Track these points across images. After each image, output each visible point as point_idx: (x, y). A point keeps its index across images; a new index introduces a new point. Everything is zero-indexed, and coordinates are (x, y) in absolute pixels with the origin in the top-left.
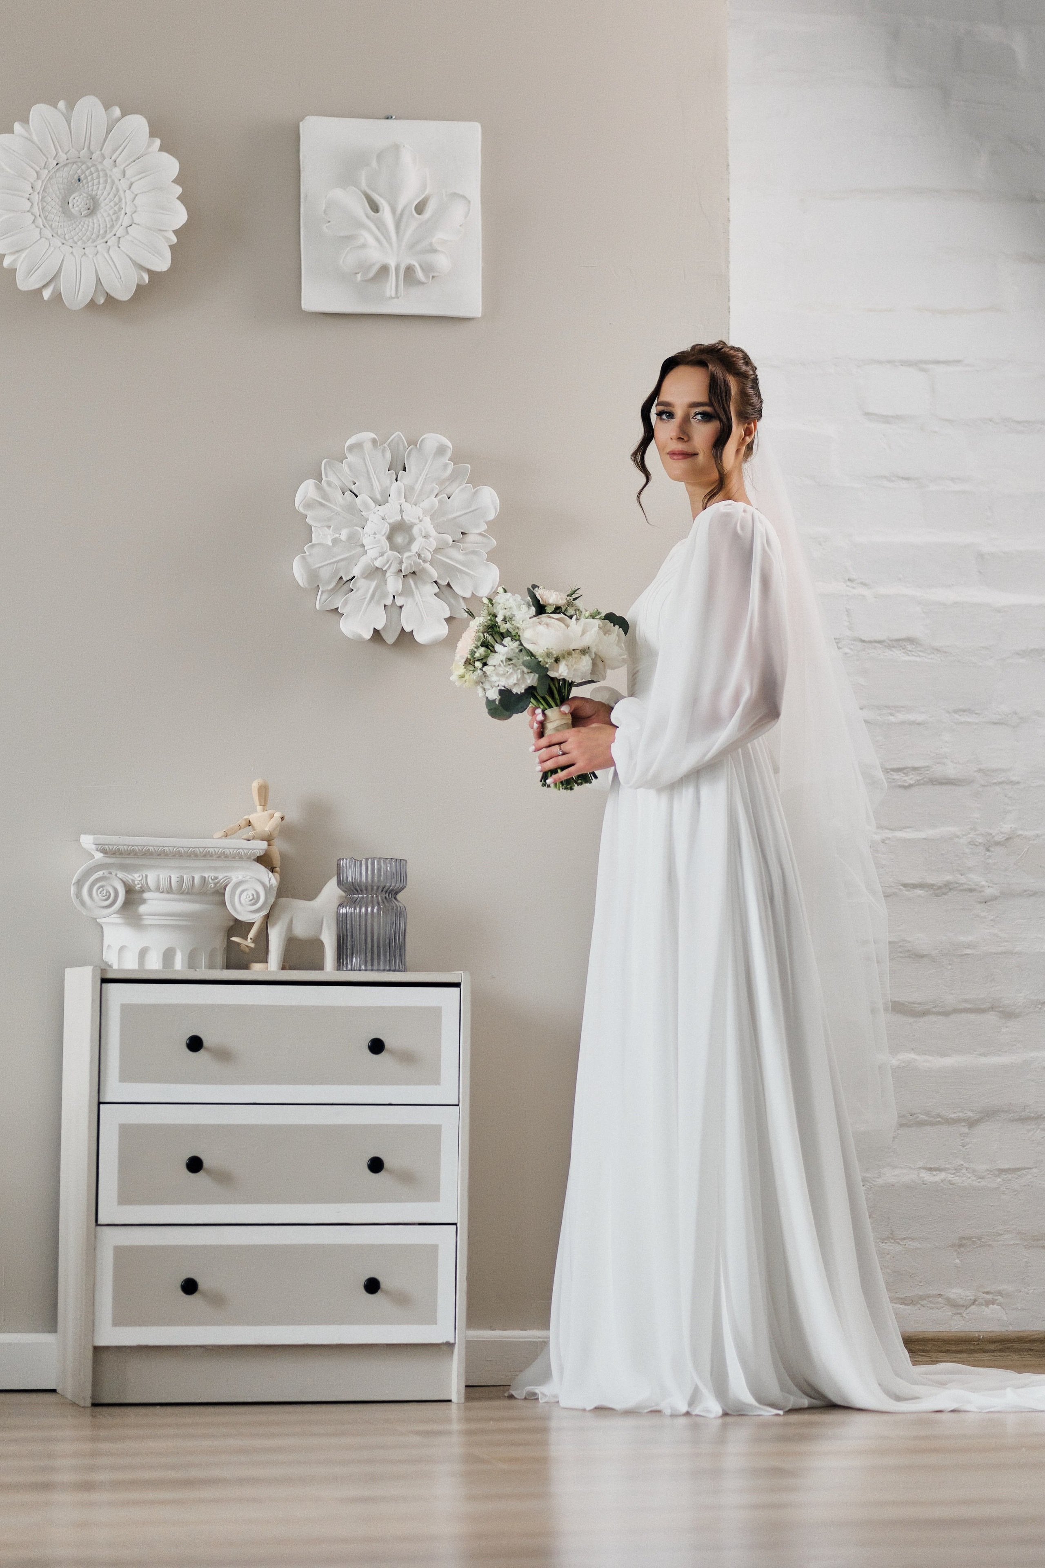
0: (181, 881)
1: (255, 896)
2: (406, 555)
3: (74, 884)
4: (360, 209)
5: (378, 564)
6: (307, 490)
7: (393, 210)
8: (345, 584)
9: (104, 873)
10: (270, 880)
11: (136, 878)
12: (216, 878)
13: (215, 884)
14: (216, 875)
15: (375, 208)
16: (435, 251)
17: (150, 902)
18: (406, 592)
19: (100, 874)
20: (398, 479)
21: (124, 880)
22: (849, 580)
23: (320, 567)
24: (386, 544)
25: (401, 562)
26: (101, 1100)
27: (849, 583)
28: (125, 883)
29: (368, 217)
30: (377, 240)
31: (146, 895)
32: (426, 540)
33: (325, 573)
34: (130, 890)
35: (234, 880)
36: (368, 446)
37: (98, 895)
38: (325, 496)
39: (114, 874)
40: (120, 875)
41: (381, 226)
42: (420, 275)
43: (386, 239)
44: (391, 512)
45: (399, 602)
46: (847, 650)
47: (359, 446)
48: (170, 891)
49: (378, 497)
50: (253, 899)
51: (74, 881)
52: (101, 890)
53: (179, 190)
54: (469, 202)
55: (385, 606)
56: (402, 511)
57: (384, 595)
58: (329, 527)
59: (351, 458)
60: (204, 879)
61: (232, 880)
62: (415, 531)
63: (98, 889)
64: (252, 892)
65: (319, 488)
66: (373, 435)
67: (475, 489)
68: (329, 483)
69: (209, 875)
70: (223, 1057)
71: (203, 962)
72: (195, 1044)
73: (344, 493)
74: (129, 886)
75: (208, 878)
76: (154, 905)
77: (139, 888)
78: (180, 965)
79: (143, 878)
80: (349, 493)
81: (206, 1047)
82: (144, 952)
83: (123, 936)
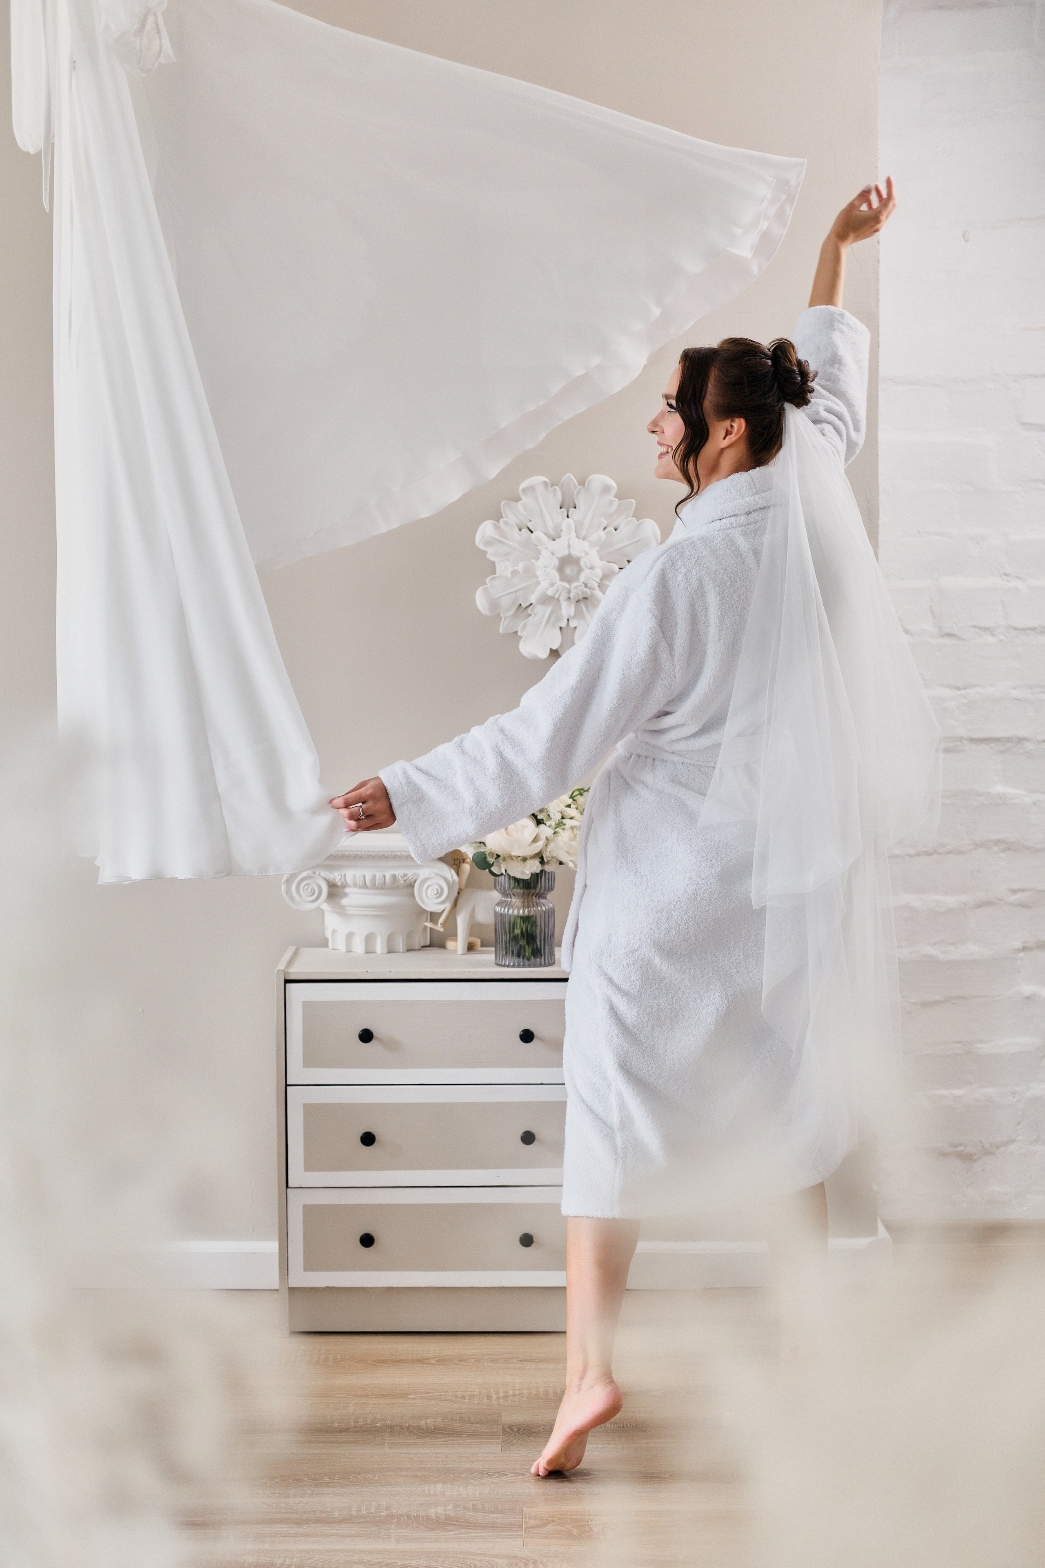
0: (374, 878)
1: (439, 891)
2: (575, 584)
3: (284, 883)
5: (550, 593)
6: (486, 530)
8: (523, 610)
9: (308, 874)
10: (452, 876)
11: (336, 876)
12: (405, 875)
13: (405, 881)
14: (405, 872)
17: (351, 895)
18: (579, 614)
19: (305, 874)
20: (570, 516)
21: (327, 878)
22: (1005, 574)
23: (500, 597)
24: (557, 576)
25: (569, 592)
26: (288, 1083)
27: (1004, 577)
28: (328, 881)
31: (347, 890)
32: (592, 571)
33: (505, 602)
34: (332, 885)
35: (422, 877)
36: (540, 488)
37: (304, 892)
38: (503, 534)
39: (317, 873)
40: (324, 874)
44: (560, 548)
45: (573, 624)
46: (1002, 637)
47: (531, 489)
48: (365, 886)
49: (552, 532)
50: (438, 893)
51: (284, 880)
52: (306, 887)
55: (561, 628)
56: (569, 546)
57: (559, 618)
58: (509, 561)
59: (525, 499)
60: (394, 877)
61: (420, 877)
62: (582, 563)
63: (305, 886)
64: (436, 887)
65: (497, 527)
66: (544, 479)
67: (640, 521)
68: (506, 523)
69: (399, 873)
70: (393, 1046)
71: (400, 944)
72: (366, 1036)
73: (520, 530)
74: (332, 882)
75: (398, 875)
76: (353, 898)
77: (339, 884)
78: (380, 946)
79: (342, 876)
80: (525, 530)
81: (376, 1038)
82: (350, 936)
83: (332, 922)
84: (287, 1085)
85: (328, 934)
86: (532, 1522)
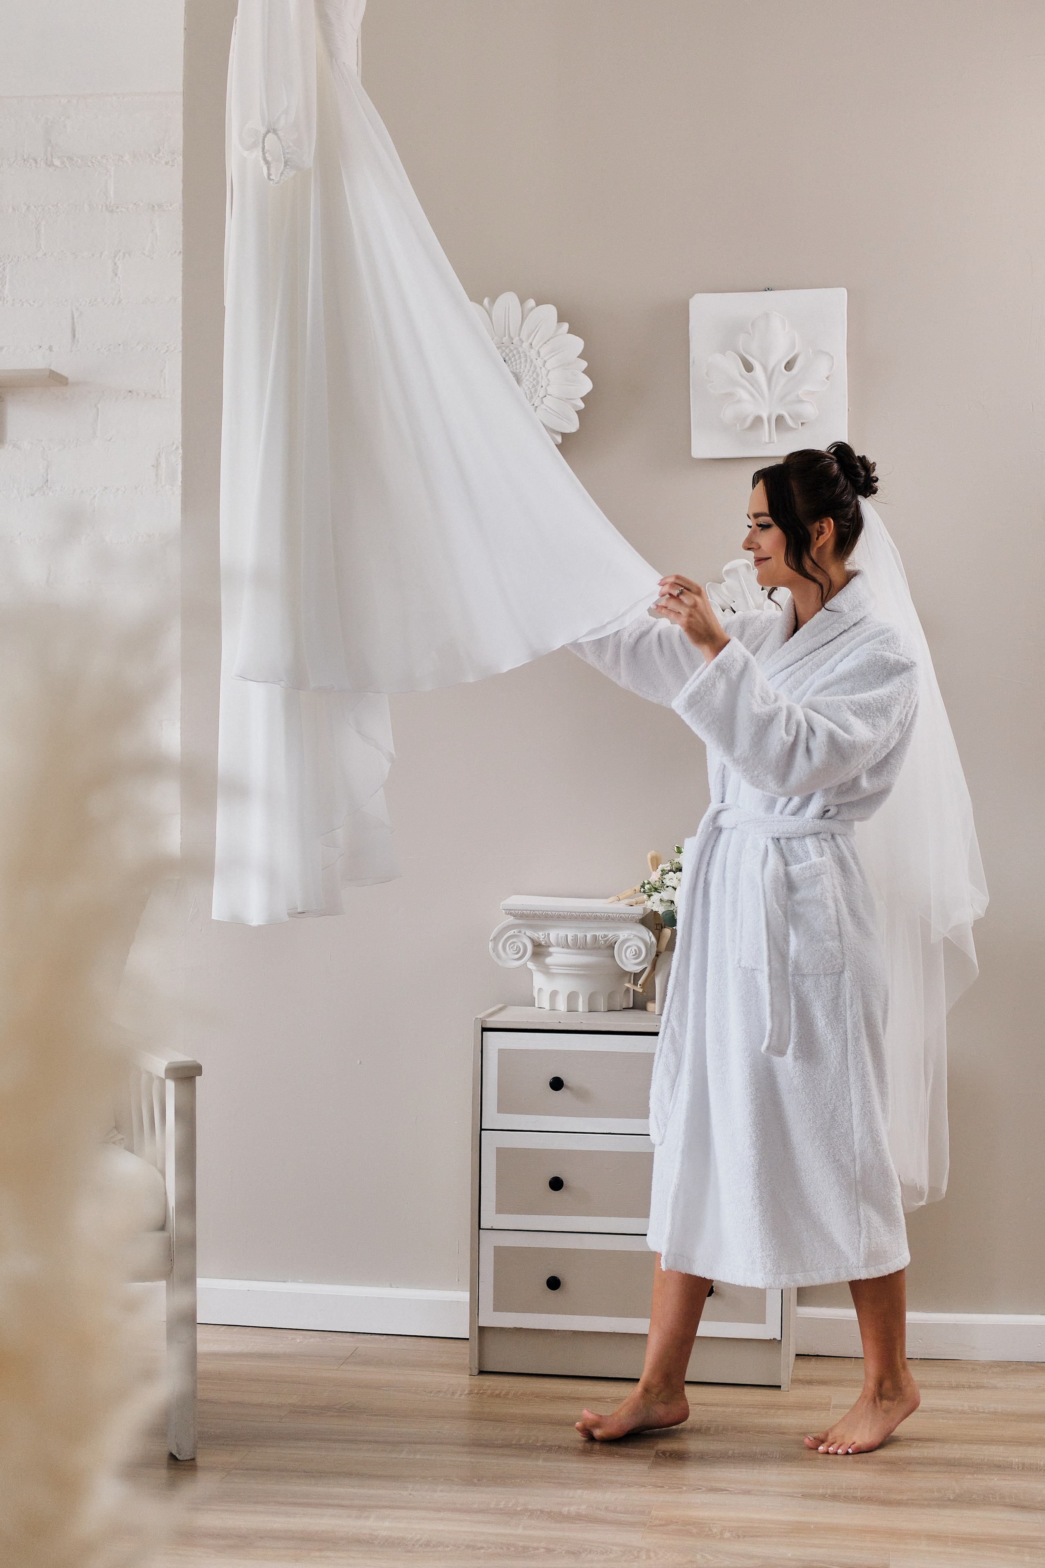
0: (575, 938)
1: (638, 952)
3: (491, 940)
4: (735, 368)
7: (765, 368)
9: (514, 932)
10: (650, 938)
11: (540, 936)
12: (605, 936)
13: (605, 941)
14: (606, 933)
15: (749, 368)
16: (801, 401)
17: (554, 955)
19: (511, 932)
21: (532, 937)
26: (484, 1127)
28: (532, 940)
29: (742, 376)
30: (752, 395)
31: (551, 949)
34: (537, 945)
35: (622, 938)
36: (743, 570)
37: (510, 950)
39: (523, 932)
40: (529, 933)
41: (754, 383)
42: (789, 421)
43: (758, 392)
47: (733, 571)
48: (567, 946)
50: (636, 954)
51: (491, 938)
52: (512, 945)
53: (584, 364)
54: (832, 357)
59: (728, 581)
60: (595, 937)
61: (620, 938)
63: (510, 944)
64: (634, 948)
69: (600, 933)
70: (582, 1095)
71: (601, 1004)
72: (557, 1084)
73: (724, 611)
74: (537, 942)
75: (599, 936)
76: (557, 957)
77: (543, 943)
78: (581, 1006)
79: (545, 935)
80: (728, 611)
81: (566, 1086)
82: (554, 994)
83: (539, 980)
84: (481, 1130)
85: (535, 994)
86: (657, 1522)
